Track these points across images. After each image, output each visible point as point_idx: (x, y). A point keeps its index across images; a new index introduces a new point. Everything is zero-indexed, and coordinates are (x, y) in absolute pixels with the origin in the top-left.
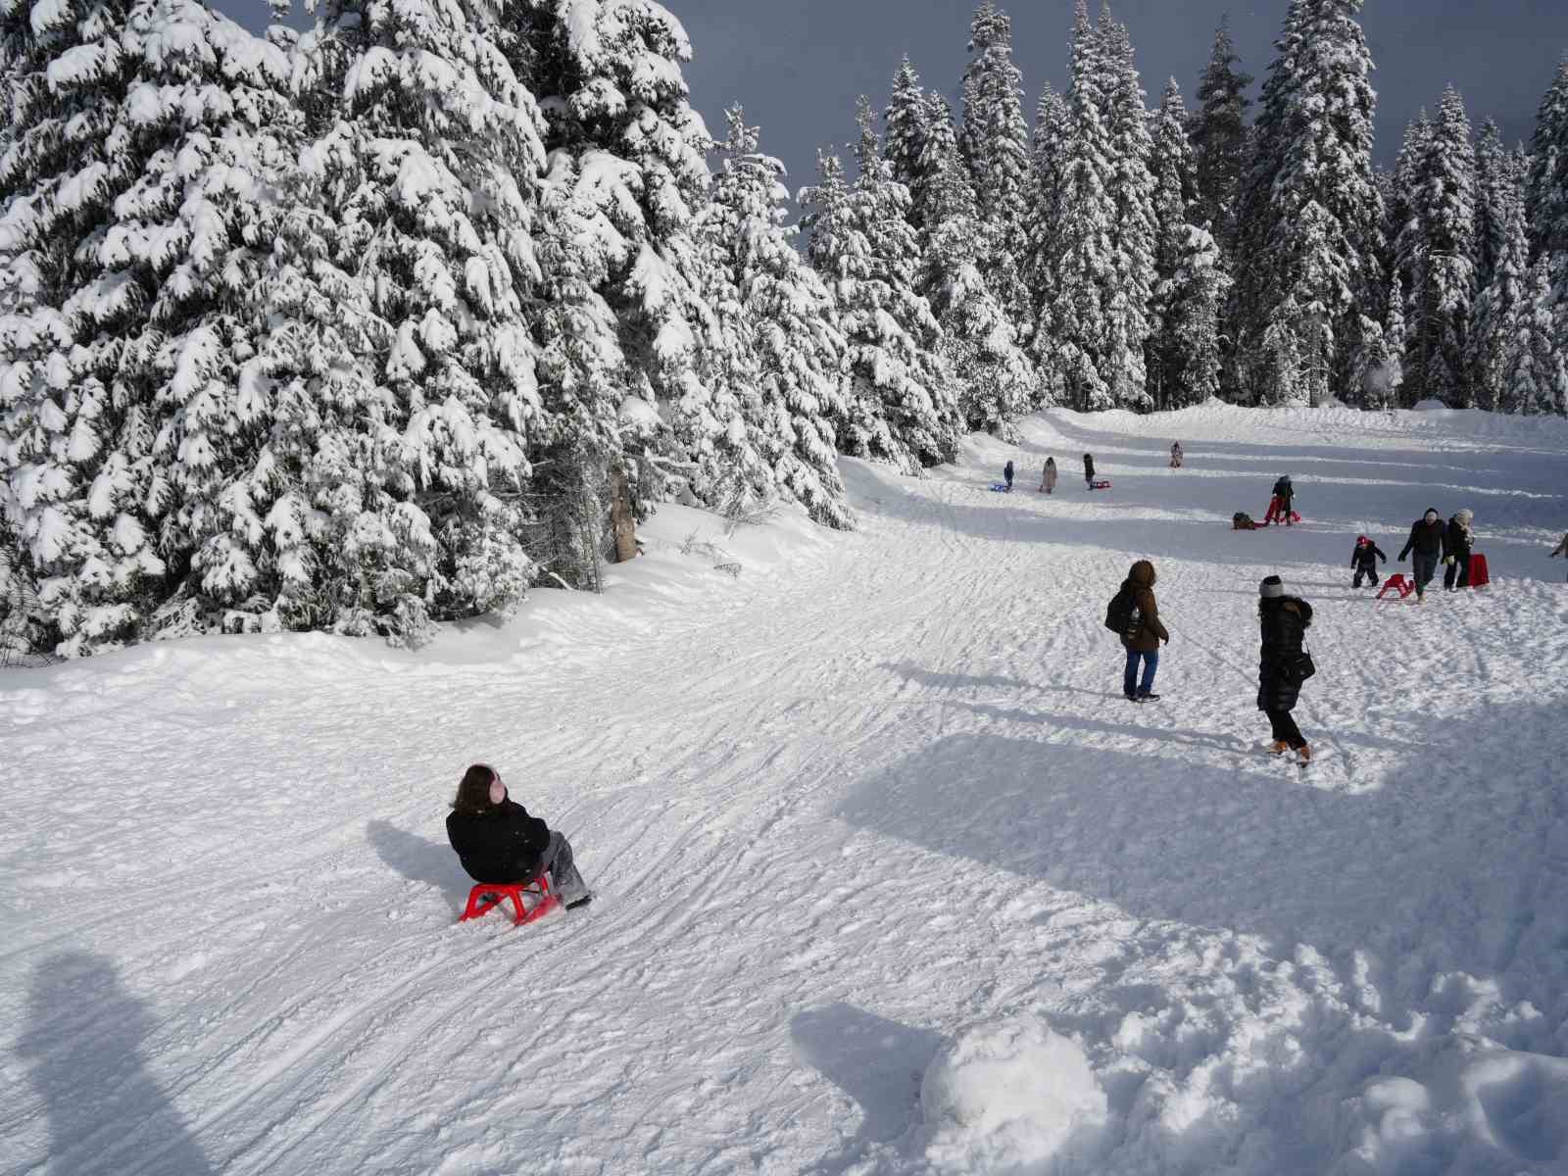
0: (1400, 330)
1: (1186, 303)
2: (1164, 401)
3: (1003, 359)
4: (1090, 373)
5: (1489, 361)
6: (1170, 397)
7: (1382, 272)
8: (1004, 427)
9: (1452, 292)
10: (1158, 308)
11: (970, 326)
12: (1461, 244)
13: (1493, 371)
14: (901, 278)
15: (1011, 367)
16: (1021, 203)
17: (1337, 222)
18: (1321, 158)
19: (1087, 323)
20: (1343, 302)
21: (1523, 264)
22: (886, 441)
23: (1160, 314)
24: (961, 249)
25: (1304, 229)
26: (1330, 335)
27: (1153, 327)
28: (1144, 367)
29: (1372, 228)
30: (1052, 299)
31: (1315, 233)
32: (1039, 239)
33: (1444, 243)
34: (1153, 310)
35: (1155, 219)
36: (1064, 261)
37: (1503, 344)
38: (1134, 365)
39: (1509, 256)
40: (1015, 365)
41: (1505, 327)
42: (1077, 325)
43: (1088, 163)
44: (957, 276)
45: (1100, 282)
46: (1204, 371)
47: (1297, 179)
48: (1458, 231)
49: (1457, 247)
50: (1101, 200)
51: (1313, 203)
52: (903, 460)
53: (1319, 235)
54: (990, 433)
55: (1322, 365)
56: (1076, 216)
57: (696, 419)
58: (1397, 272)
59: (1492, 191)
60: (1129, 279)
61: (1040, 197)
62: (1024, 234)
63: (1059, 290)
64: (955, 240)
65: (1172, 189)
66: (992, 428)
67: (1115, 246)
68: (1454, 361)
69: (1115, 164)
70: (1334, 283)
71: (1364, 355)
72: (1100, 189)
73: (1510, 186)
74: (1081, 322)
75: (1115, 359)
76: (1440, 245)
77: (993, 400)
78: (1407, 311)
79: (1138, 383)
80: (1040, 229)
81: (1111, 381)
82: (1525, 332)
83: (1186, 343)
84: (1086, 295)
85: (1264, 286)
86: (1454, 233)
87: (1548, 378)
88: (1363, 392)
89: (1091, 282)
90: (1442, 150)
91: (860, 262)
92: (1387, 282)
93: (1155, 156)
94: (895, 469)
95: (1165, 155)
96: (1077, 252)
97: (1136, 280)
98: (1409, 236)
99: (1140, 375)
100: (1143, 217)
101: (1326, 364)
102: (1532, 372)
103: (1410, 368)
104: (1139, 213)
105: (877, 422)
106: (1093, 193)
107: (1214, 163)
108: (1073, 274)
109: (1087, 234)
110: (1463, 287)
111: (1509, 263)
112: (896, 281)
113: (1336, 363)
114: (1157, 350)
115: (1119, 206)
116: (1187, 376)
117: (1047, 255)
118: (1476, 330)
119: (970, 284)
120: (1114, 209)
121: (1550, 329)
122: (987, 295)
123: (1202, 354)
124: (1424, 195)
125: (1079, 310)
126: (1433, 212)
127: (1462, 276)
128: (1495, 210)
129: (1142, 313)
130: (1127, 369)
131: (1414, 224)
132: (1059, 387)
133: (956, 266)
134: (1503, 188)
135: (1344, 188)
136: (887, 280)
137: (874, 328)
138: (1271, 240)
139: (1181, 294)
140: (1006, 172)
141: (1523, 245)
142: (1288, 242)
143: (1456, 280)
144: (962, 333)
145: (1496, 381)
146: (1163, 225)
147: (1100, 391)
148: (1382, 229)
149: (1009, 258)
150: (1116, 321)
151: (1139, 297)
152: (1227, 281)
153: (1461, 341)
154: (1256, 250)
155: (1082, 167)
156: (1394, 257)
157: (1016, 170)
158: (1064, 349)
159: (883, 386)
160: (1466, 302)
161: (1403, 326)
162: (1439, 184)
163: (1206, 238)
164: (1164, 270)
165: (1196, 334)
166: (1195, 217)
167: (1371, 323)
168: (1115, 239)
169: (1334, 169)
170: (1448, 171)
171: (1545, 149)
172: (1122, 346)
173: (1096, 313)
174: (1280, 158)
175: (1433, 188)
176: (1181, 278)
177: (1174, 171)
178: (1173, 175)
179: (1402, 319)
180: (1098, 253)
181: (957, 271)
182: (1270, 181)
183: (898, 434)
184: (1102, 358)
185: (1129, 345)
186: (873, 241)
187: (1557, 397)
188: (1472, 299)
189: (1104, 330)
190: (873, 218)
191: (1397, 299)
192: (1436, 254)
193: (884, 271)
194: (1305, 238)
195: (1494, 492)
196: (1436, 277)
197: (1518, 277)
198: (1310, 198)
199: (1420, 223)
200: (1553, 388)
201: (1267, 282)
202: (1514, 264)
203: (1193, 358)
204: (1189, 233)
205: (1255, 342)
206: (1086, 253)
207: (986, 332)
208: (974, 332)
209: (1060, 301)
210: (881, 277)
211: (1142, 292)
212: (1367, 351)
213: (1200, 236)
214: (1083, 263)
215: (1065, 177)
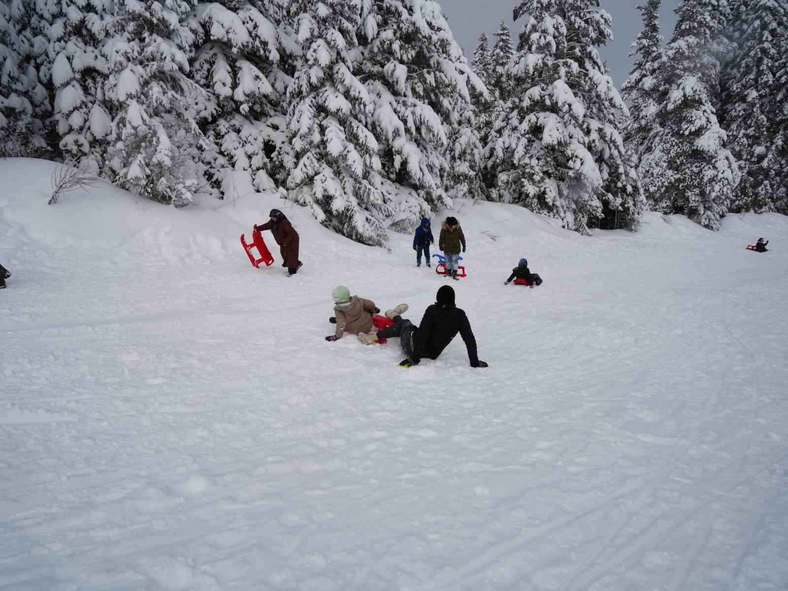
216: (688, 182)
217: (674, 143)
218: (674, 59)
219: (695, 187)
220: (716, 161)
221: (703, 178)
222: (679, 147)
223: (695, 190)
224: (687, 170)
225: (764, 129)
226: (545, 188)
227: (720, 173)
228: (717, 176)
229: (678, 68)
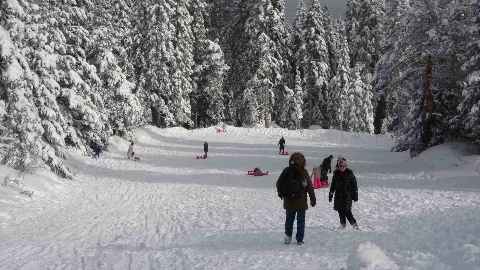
0: (301, 94)
1: (208, 77)
2: (199, 123)
3: (127, 99)
4: (165, 109)
5: (338, 108)
6: (202, 122)
7: (291, 67)
8: (127, 133)
9: (321, 78)
10: (195, 78)
11: (110, 82)
12: (323, 57)
13: (339, 113)
14: (81, 55)
15: (131, 103)
16: (129, 23)
17: (274, 43)
18: (266, 15)
19: (163, 84)
20: (278, 80)
21: (348, 67)
22: (74, 138)
23: (196, 81)
24: (105, 43)
25: (260, 45)
26: (273, 95)
27: (193, 88)
28: (190, 106)
29: (286, 47)
30: (145, 71)
31: (265, 48)
32: (138, 41)
33: (316, 56)
34: (193, 79)
35: (193, 36)
36: (151, 53)
37: (343, 101)
38: (186, 105)
39: (343, 64)
40: (133, 102)
41: (343, 94)
42: (158, 85)
43: (162, 7)
44: (103, 57)
45: (168, 64)
46: (217, 110)
47: (256, 22)
48: (322, 51)
49: (321, 58)
50: (168, 25)
51: (263, 34)
52: (83, 147)
53: (267, 49)
54: (121, 136)
55: (270, 108)
56: (156, 31)
57: (25, 113)
58: (298, 67)
59: (331, 35)
60: (182, 63)
61: (138, 21)
62: (131, 39)
63: (149, 67)
64: (101, 38)
65: (200, 23)
66: (121, 134)
67: (175, 47)
68: (323, 109)
69: (174, 8)
70: (273, 71)
71: (287, 104)
72: (168, 20)
73: (337, 34)
74: (160, 83)
75: (176, 102)
76: (315, 57)
77: (122, 120)
78: (303, 85)
79: (188, 114)
80: (139, 37)
81: (175, 113)
82: (352, 96)
83: (208, 96)
84: (162, 70)
85: (243, 71)
86: (320, 52)
87: (362, 116)
88: (287, 122)
89: (164, 64)
90: (314, 15)
91: (61, 46)
92: (294, 72)
93: (192, 7)
94: (79, 152)
95: (197, 6)
96: (157, 49)
97: (186, 64)
98: (301, 52)
99: (188, 110)
100: (188, 35)
101: (272, 108)
102: (356, 114)
103: (305, 111)
104: (186, 33)
105: (70, 128)
106: (164, 21)
107: (219, 12)
108: (156, 60)
109: (162, 41)
110: (325, 76)
111: (343, 66)
112: (78, 56)
113: (275, 108)
114: (195, 98)
115: (177, 28)
116: (209, 112)
117: (143, 50)
118: (331, 95)
119: (110, 61)
120: (174, 30)
121: (361, 95)
122: (118, 67)
123: (216, 101)
124: (307, 34)
125: (158, 77)
126: (311, 42)
127: (324, 71)
128: (333, 44)
129: (189, 80)
130: (182, 107)
131: (304, 47)
132: (149, 115)
133: (102, 51)
134: (335, 34)
135: (276, 28)
136: (74, 56)
137: (69, 79)
138: (245, 49)
139: (206, 72)
140: (121, 8)
141: (348, 59)
142: (254, 50)
143: (322, 72)
144: (106, 85)
145: (341, 117)
146: (197, 40)
147: (170, 118)
148: (291, 48)
149: (124, 50)
150: (177, 84)
151: (187, 73)
152: (227, 68)
153: (326, 100)
154: (238, 54)
155: (159, 8)
156: (296, 61)
157: (126, 7)
158: (152, 96)
159: (74, 109)
160: (326, 82)
161: (302, 92)
162: (313, 30)
163: (217, 47)
164: (198, 61)
165: (213, 92)
166: (211, 36)
167: (289, 90)
168: (175, 44)
169: (272, 20)
170: (316, 25)
171: (351, 19)
172: (179, 96)
173: (167, 79)
174: (248, 13)
175: (311, 31)
176: (206, 65)
177: (201, 14)
178: (200, 16)
179: (301, 89)
180: (167, 50)
181: (103, 54)
182: (244, 22)
183: (81, 134)
184: (170, 101)
185: (183, 96)
186: (67, 35)
187: (366, 125)
188: (329, 81)
189: (171, 88)
190: (66, 24)
191: (298, 80)
192: (313, 60)
193: (72, 51)
194: (261, 49)
195: (353, 161)
196: (314, 71)
197: (347, 73)
198: (262, 32)
199: (306, 46)
200: (364, 121)
201: (244, 69)
202: (345, 67)
203: (212, 103)
204: (209, 44)
205: (240, 97)
206: (162, 50)
207: (117, 85)
208: (112, 85)
209: (149, 72)
210: (70, 54)
211: (188, 70)
212: (288, 102)
213: (214, 45)
214: (160, 55)
215: (151, 12)
216: (116, 115)
217: (105, 92)
218: (98, 40)
219: (120, 117)
220: (129, 101)
221: (124, 112)
222: (108, 94)
223: (120, 119)
224: (114, 108)
225: (133, 72)
226: (70, 133)
227: (133, 108)
228: (132, 110)
229: (100, 46)
